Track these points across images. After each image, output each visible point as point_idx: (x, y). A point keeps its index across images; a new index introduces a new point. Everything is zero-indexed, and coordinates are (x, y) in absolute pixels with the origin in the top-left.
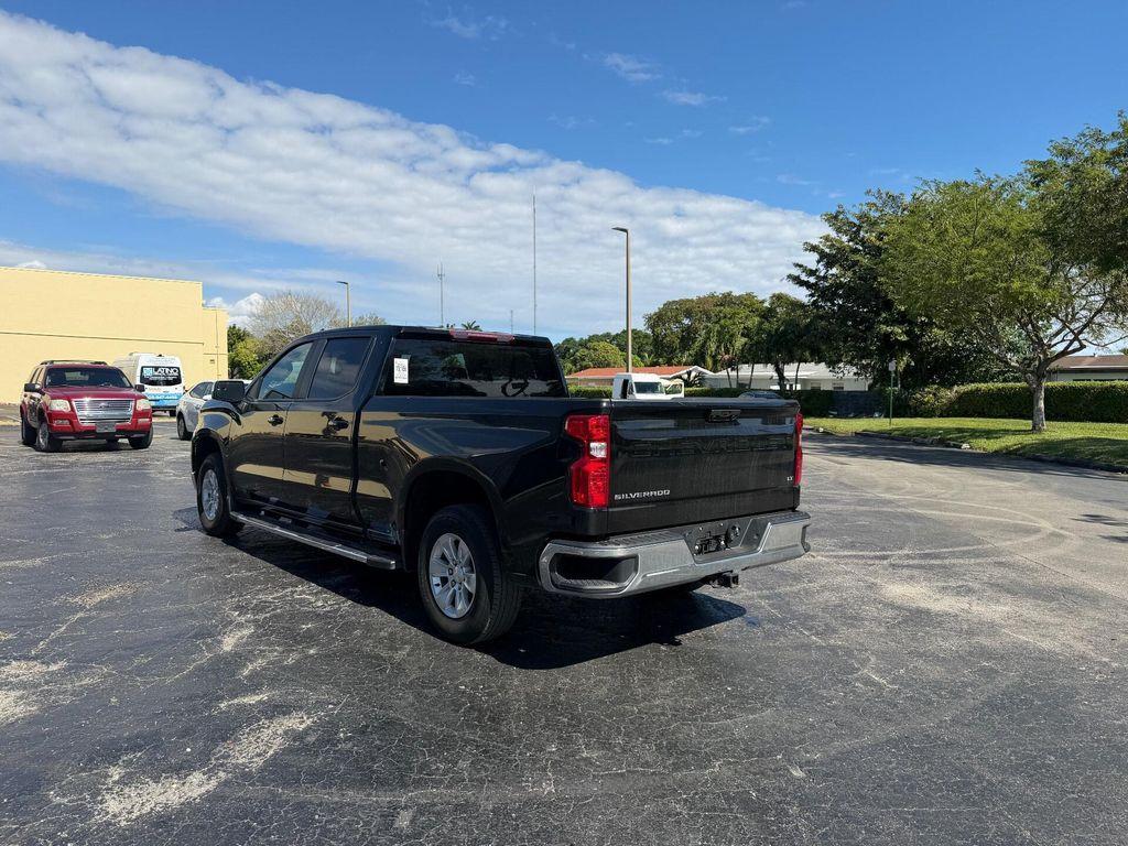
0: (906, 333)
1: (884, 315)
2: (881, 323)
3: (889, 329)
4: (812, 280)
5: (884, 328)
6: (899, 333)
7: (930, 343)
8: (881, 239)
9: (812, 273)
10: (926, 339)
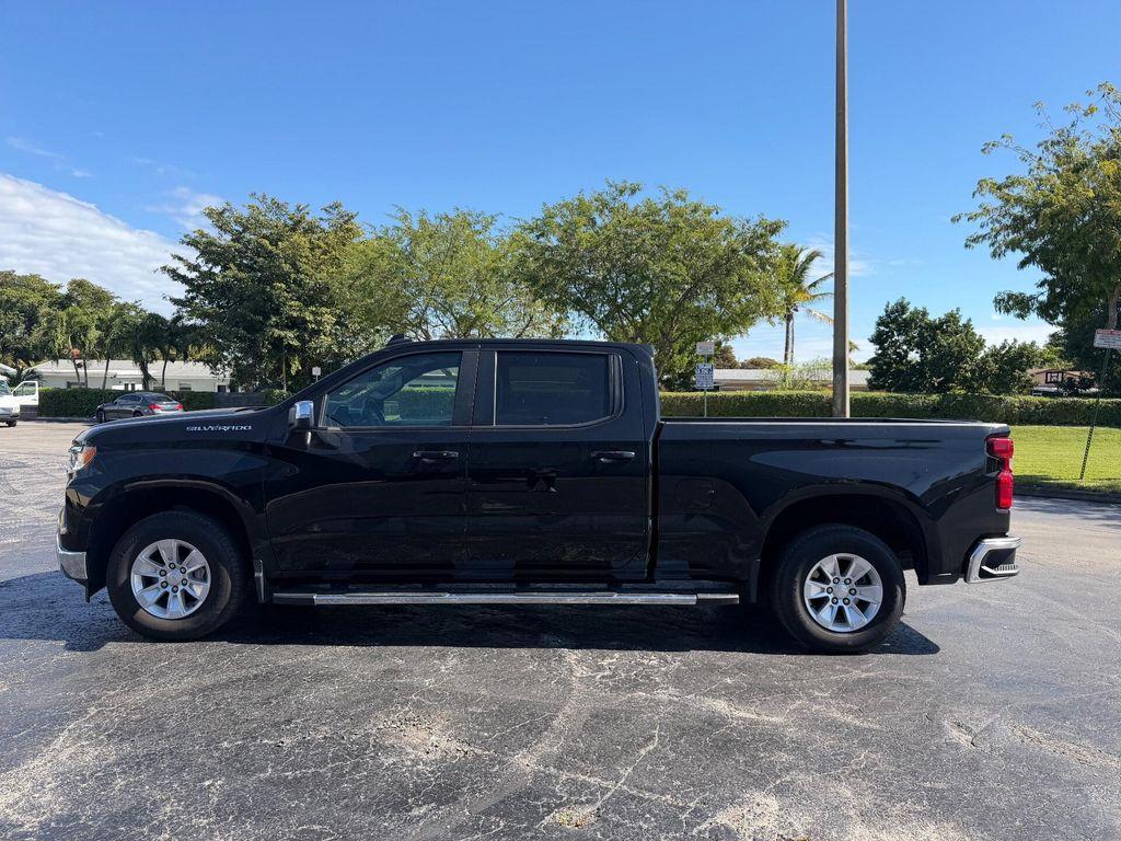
0: (297, 338)
1: (274, 319)
2: (272, 326)
3: (282, 334)
4: (193, 275)
5: (277, 332)
6: (290, 336)
7: (315, 349)
8: (276, 245)
9: (195, 268)
10: (312, 344)
